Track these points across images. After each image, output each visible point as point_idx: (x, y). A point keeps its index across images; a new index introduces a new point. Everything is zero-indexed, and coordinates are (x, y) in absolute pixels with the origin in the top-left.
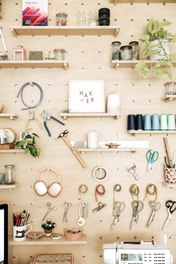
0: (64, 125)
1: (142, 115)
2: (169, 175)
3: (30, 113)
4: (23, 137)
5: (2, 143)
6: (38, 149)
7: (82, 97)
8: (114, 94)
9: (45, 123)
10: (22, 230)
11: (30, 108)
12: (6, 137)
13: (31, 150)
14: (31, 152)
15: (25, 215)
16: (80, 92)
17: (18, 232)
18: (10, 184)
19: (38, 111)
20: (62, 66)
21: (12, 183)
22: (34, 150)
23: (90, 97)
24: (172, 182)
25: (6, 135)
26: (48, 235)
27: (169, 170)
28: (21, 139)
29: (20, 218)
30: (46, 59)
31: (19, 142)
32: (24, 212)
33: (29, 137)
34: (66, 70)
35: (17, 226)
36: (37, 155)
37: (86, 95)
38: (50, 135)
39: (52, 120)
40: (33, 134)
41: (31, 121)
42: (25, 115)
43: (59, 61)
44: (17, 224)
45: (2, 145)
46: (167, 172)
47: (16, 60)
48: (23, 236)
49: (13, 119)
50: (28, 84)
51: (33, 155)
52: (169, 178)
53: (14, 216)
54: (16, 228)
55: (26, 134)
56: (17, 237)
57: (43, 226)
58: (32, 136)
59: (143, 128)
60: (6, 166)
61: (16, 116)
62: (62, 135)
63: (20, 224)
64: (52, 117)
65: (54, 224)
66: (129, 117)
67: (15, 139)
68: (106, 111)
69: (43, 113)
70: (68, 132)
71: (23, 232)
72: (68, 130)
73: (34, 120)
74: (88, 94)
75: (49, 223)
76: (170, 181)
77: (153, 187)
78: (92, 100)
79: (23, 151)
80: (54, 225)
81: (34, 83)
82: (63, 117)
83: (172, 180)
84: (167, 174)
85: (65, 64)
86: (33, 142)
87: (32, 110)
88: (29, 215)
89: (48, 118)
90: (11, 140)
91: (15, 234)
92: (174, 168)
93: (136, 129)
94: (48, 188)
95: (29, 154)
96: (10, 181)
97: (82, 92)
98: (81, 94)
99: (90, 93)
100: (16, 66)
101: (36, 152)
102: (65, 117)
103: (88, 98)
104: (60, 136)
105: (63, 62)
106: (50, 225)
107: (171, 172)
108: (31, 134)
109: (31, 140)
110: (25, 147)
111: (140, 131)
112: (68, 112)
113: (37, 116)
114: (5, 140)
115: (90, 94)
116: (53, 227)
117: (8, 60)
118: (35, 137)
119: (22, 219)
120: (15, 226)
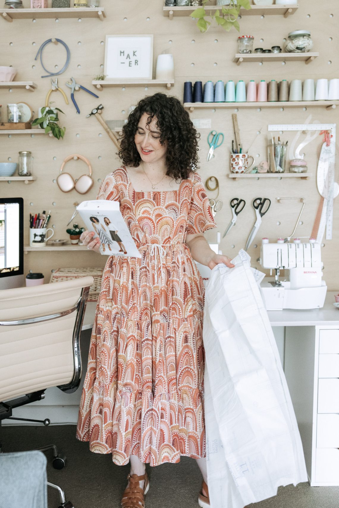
0: (97, 97)
1: (201, 83)
2: (234, 163)
3: (53, 82)
4: (42, 112)
5: (15, 121)
6: (62, 128)
7: (123, 58)
8: (166, 53)
9: (72, 96)
10: (41, 234)
11: (52, 75)
12: (20, 114)
13: (53, 129)
14: (53, 133)
15: (44, 215)
16: (121, 52)
17: (35, 235)
18: (26, 175)
19: (63, 79)
20: (96, 15)
21: (29, 174)
22: (57, 130)
23: (133, 59)
24: (237, 172)
25: (20, 111)
26: (75, 242)
27: (234, 156)
28: (40, 116)
29: (38, 218)
30: (75, 5)
31: (37, 119)
32: (44, 212)
33: (50, 112)
34: (101, 20)
35: (35, 228)
36: (60, 136)
37: (128, 56)
38: (79, 112)
39: (82, 91)
40: (56, 109)
41: (54, 93)
42: (45, 85)
43: (92, 9)
44: (34, 225)
45: (16, 123)
46: (232, 159)
47: (34, 7)
48: (42, 241)
49: (30, 90)
50: (50, 41)
51: (56, 136)
52: (234, 166)
53: (31, 215)
54: (33, 231)
55: (47, 109)
56: (35, 242)
57: (69, 231)
58: (55, 112)
59: (202, 100)
60: (20, 153)
61: (34, 86)
62: (95, 111)
63: (39, 225)
64: (82, 88)
65: (82, 228)
66: (186, 84)
67: (32, 117)
68: (154, 77)
69: (70, 81)
70: (103, 108)
71: (43, 236)
72: (104, 105)
73: (58, 91)
74: (131, 55)
75: (76, 227)
76: (235, 171)
77: (213, 179)
78: (136, 62)
79: (42, 131)
80: (83, 230)
81: (58, 41)
82: (95, 86)
83: (237, 170)
84: (232, 162)
85: (100, 13)
86: (57, 119)
87: (55, 78)
88: (50, 217)
89: (77, 88)
90: (27, 118)
91: (32, 238)
92: (240, 153)
93: (193, 100)
94: (75, 182)
95: (51, 135)
96: (25, 172)
97: (123, 52)
98: (122, 54)
99: (134, 53)
100: (34, 16)
101: (60, 132)
102: (99, 87)
103: (130, 60)
104: (92, 114)
105: (97, 9)
106: (77, 230)
107: (236, 159)
108: (53, 108)
109: (54, 116)
110: (45, 126)
111: (198, 104)
112: (102, 78)
113: (62, 87)
114: (20, 117)
115: (134, 55)
116: (80, 233)
117: (23, 8)
118: (59, 113)
119: (41, 221)
120: (31, 227)
